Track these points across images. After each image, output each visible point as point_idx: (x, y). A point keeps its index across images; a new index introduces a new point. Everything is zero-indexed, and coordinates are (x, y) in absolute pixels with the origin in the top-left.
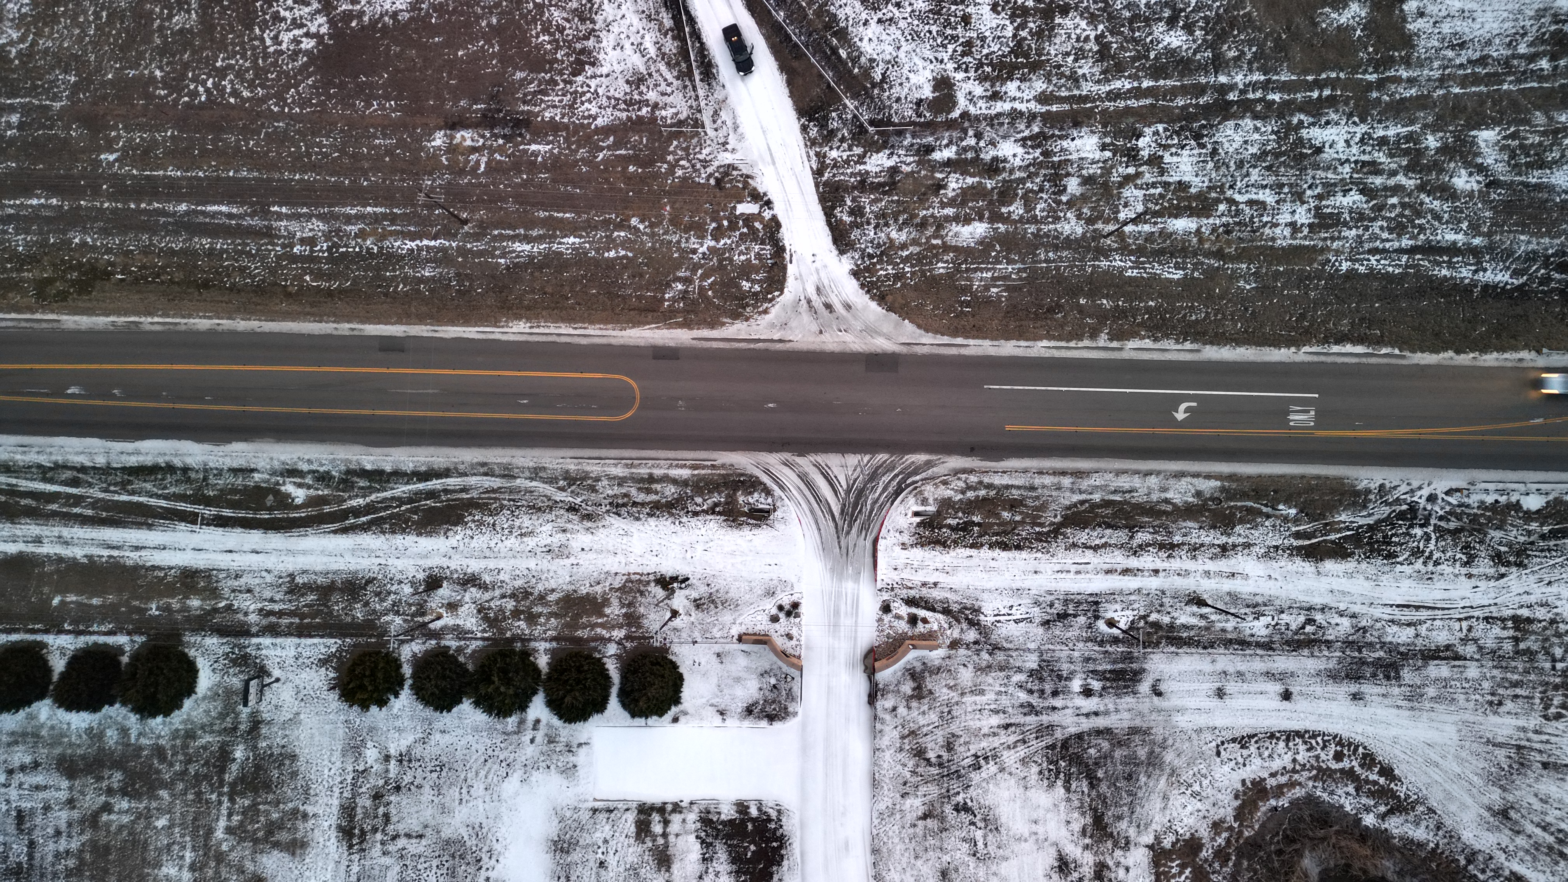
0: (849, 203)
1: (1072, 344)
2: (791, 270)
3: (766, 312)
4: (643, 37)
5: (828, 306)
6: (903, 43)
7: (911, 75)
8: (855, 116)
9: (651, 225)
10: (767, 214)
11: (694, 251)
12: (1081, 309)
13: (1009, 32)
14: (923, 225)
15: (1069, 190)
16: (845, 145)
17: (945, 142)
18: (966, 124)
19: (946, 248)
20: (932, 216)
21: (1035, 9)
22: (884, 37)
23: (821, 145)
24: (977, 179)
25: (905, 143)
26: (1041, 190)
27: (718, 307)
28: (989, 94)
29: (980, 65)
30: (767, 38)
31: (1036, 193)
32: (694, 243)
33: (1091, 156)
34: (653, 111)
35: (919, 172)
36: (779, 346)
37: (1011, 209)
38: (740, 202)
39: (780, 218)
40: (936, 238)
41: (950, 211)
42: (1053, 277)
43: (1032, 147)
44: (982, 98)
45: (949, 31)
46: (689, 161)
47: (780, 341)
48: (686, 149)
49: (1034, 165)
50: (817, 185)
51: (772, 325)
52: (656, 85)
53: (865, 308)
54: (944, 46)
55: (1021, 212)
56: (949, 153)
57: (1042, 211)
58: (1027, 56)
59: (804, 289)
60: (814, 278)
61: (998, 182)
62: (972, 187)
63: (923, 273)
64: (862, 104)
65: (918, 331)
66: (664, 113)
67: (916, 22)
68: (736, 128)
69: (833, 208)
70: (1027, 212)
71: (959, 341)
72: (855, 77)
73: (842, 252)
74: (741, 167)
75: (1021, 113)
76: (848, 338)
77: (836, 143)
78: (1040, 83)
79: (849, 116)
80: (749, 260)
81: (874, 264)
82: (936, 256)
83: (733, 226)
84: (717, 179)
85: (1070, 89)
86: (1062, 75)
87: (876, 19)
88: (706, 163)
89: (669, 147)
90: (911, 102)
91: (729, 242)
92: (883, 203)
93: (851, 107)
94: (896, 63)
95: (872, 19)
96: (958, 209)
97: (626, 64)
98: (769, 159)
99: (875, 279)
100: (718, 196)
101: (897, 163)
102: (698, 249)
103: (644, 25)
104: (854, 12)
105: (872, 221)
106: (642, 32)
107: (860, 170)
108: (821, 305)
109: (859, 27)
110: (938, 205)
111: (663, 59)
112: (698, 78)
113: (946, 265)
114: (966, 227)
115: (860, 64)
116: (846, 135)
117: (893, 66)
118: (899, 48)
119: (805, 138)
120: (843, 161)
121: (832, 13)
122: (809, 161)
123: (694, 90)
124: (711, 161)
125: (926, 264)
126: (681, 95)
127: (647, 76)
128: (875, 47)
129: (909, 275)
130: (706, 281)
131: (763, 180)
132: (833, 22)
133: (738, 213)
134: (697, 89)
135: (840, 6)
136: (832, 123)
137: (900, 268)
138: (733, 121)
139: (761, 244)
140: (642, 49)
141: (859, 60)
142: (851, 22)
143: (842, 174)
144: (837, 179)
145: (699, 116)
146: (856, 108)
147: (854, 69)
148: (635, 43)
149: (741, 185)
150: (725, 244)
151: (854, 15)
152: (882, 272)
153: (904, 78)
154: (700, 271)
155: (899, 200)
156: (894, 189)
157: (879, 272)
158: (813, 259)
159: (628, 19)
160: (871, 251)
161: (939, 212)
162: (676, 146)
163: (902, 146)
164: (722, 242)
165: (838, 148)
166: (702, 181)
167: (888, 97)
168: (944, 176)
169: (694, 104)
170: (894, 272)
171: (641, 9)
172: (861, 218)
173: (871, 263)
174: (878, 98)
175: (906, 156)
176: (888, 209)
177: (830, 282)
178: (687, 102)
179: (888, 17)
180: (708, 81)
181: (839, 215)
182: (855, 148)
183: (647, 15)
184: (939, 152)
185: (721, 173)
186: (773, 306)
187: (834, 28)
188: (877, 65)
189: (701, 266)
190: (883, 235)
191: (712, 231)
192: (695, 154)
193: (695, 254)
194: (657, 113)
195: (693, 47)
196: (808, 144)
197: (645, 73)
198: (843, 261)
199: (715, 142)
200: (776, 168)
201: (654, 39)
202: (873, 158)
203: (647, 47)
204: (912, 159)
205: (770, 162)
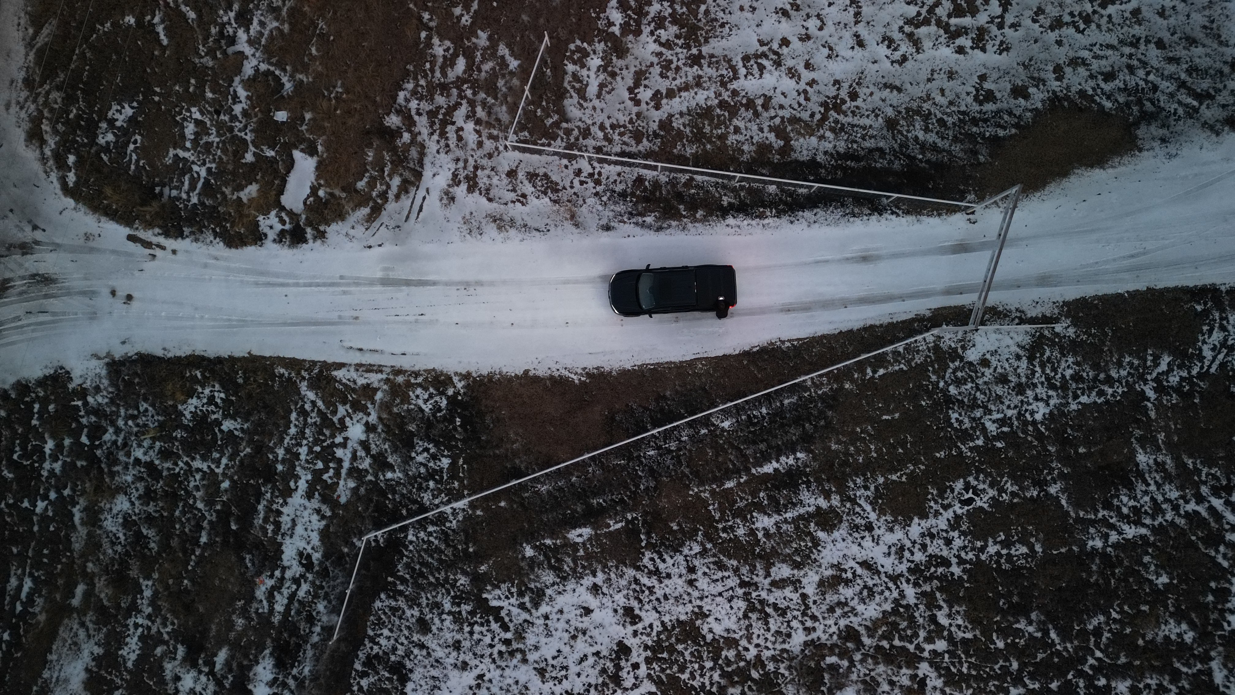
0: (228, 425)
2: (114, 232)
3: (35, 136)
4: (792, 73)
7: (469, 678)
10: (270, 223)
11: (244, 20)
14: (122, 580)
16: (366, 464)
19: (60, 612)
20: (134, 609)
22: (582, 647)
23: (386, 406)
25: (321, 606)
32: (263, 24)
34: (608, 37)
35: (244, 613)
38: (320, 168)
39: (250, 251)
40: (87, 595)
41: (131, 651)
46: (459, 82)
48: (491, 88)
50: (294, 364)
52: (666, 66)
59: (56, 247)
60: (76, 282)
63: (22, 539)
64: (445, 536)
66: (595, 62)
68: (500, 223)
69: (228, 384)
72: (515, 543)
73: (115, 367)
74: (405, 202)
77: (377, 444)
79: (426, 497)
80: (179, 141)
81: (76, 434)
82: (51, 582)
83: (268, 131)
84: (396, 133)
87: (631, 642)
88: (441, 121)
89: (508, 46)
90: (408, 654)
91: (238, 109)
92: (200, 505)
93: (447, 509)
94: (512, 654)
95: (635, 634)
96: (129, 672)
97: (742, 9)
98: (401, 273)
99: (34, 422)
100: (350, 122)
101: (284, 569)
102: (247, 30)
103: (821, 87)
104: (666, 597)
105: (168, 465)
106: (807, 75)
107: (297, 478)
108: (8, 275)
109: (627, 597)
110: (154, 630)
111: (723, 104)
112: (649, 174)
113: (23, 595)
114: (83, 675)
115: (540, 565)
116: (389, 475)
117: (507, 642)
118: (541, 672)
119: (417, 374)
120: (333, 445)
121: (682, 544)
122: (358, 367)
123: (623, 154)
124: (443, 134)
125: (38, 553)
126: (623, 119)
127: (694, 51)
128: (565, 616)
129: (26, 504)
130: (162, 21)
131: (355, 244)
132: (663, 538)
133: (297, 154)
134: (622, 164)
135: (692, 570)
136: (427, 450)
137: (47, 490)
138: (519, 222)
139: (207, 182)
140: (764, 62)
141: (551, 567)
142: (645, 580)
143: (301, 434)
144: (293, 416)
145: (558, 146)
146: (441, 519)
147: (534, 547)
148: (785, 50)
149: (361, 185)
150: (235, 97)
151: (659, 593)
152: (50, 445)
153: (468, 657)
154: (192, 15)
155: (197, 543)
156: (226, 543)
157: (53, 437)
158: (122, 293)
159: (849, 53)
160: (107, 437)
161: (136, 626)
162: (503, 64)
163: (316, 596)
164: (242, 93)
165: (365, 445)
166: (402, 95)
167: (437, 605)
168: (218, 667)
169: (590, 142)
170: (45, 473)
171: (862, 92)
172: (183, 441)
173: (81, 427)
174: (446, 580)
175: (292, 597)
176: (184, 513)
177: (54, 314)
178: (602, 127)
179: (623, 674)
180: (633, 194)
181: (207, 391)
182: (352, 484)
183: (844, 102)
184: (270, 677)
185: (407, 147)
186: (43, 159)
187: (648, 535)
188: (522, 606)
189: (203, 23)
190: (129, 479)
191: (277, 79)
192: (472, 104)
193: (236, 19)
194: (600, 47)
195: (724, 187)
196: (400, 379)
197: (705, 50)
198: (94, 363)
199: (485, 162)
200: (372, 282)
201: (778, 99)
202: (315, 518)
203: (766, 75)
204: (279, 608)
205: (392, 275)
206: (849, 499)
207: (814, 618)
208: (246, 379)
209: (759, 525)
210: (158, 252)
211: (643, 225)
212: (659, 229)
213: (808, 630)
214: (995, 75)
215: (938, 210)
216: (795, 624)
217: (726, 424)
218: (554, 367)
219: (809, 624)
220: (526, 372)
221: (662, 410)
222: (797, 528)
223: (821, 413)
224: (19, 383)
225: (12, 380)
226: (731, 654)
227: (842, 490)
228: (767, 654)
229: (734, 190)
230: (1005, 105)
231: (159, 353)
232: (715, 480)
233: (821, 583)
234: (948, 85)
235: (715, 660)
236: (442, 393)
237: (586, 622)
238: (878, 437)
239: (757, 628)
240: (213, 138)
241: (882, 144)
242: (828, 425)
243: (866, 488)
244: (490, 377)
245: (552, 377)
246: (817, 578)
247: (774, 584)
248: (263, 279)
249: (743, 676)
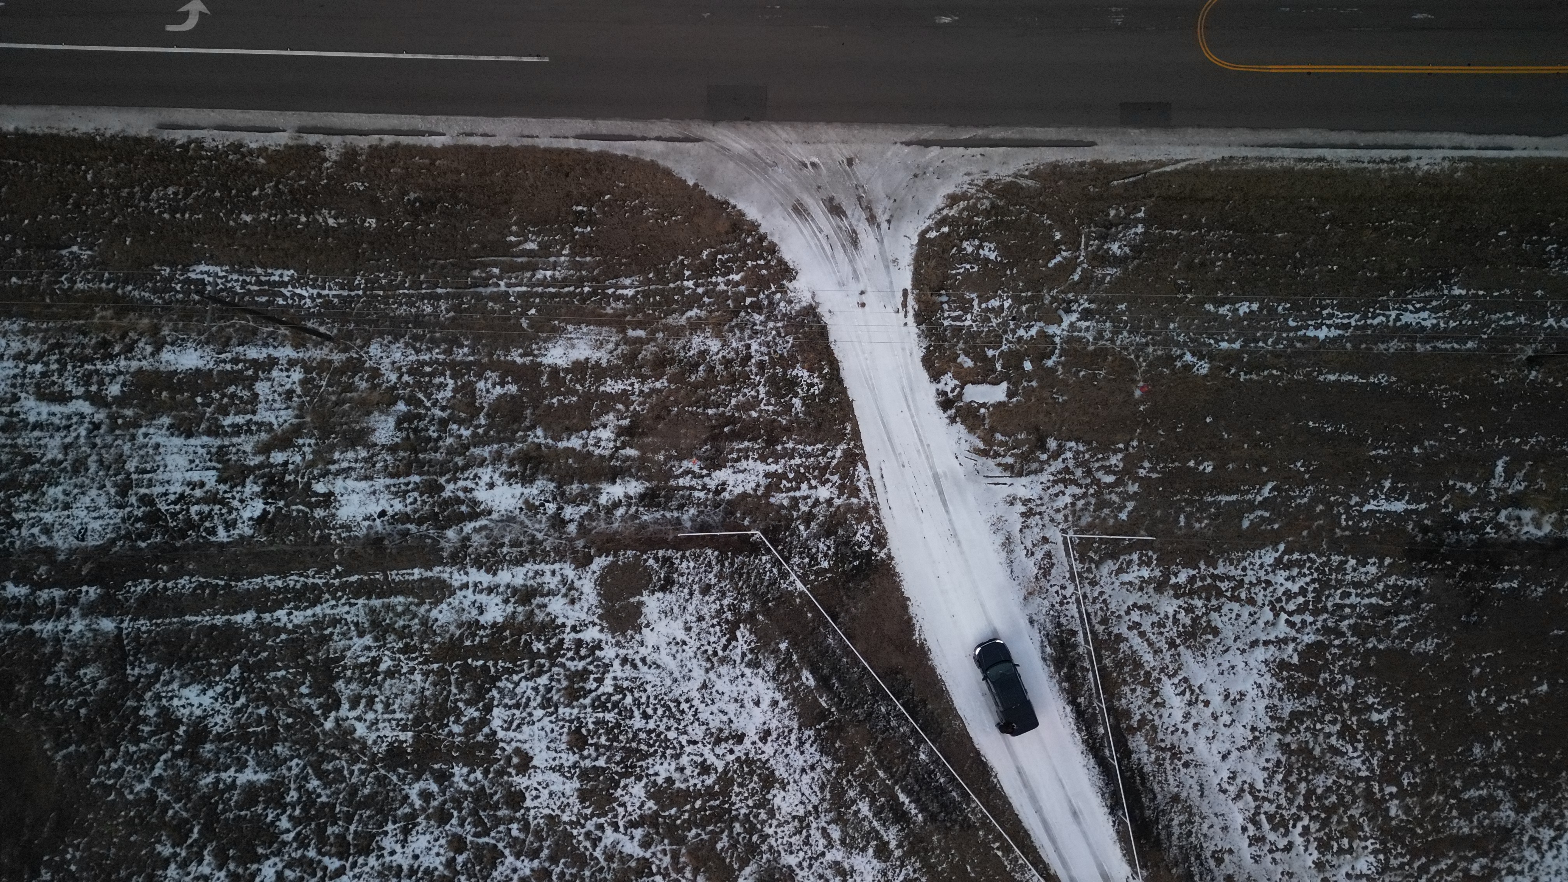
0: (797, 402)
1: (389, 140)
2: (905, 278)
3: (953, 199)
4: (1187, 716)
5: (836, 210)
6: (695, 694)
7: (681, 635)
8: (787, 560)
9: (1169, 360)
10: (949, 382)
11: (1086, 315)
12: (375, 208)
13: (498, 716)
14: (660, 364)
15: (391, 422)
16: (804, 508)
17: (621, 511)
18: (580, 544)
19: (619, 323)
20: (643, 379)
21: (450, 760)
22: (732, 708)
23: (849, 508)
24: (561, 445)
25: (693, 511)
26: (443, 424)
27: (1044, 208)
28: (538, 600)
29: (553, 654)
30: (950, 710)
31: (453, 419)
32: (1088, 330)
33: (351, 483)
34: (1166, 576)
35: (668, 458)
36: (929, 133)
37: (498, 390)
38: (1000, 404)
39: (925, 375)
40: (638, 340)
41: (612, 386)
42: (424, 269)
43: (458, 501)
44: (551, 593)
45: (610, 717)
46: (1096, 482)
47: (926, 144)
48: (1102, 504)
49: (457, 469)
50: (856, 434)
51: (941, 173)
52: (1161, 624)
53: (767, 208)
54: (619, 689)
55: (481, 385)
56: (614, 491)
57: (442, 386)
58: (466, 670)
59: (880, 241)
60: (862, 263)
61: (524, 439)
62: (571, 431)
63: (661, 278)
64: (773, 582)
65: (669, 164)
66: (1145, 573)
67: (672, 735)
68: (1008, 543)
69: (826, 393)
70: (471, 384)
71: (594, 146)
72: (786, 633)
73: (811, 311)
74: (998, 471)
75: (478, 564)
76: (800, 152)
77: (821, 512)
78: (443, 619)
79: (796, 560)
80: (983, 299)
81: (750, 293)
82: (637, 309)
83: (1013, 360)
84: (1044, 448)
85: (388, 608)
86: (401, 635)
87: (747, 742)
88: (1065, 478)
89: (1135, 508)
90: (682, 586)
91: (1021, 332)
92: (734, 401)
93: (793, 577)
94: (708, 659)
95: (754, 743)
96: (597, 390)
97: (1219, 665)
98: (946, 485)
99: (750, 263)
100: (1041, 416)
101: (709, 475)
102: (1079, 320)
103: (1184, 740)
104: (787, 756)
105: (754, 370)
106: (1189, 727)
107: (776, 462)
108: (849, 213)
109: (777, 728)
110: (633, 398)
111: (1148, 674)
112: (1080, 638)
113: (620, 292)
114: (582, 358)
115: (777, 657)
116: (802, 527)
117: (715, 653)
118: (704, 686)
119: (879, 522)
120: (809, 480)
121: (827, 755)
122: (871, 479)
123: (1088, 615)
124: (1055, 482)
125: (655, 293)
126: (1113, 606)
127: (1178, 641)
128: (748, 689)
129: (687, 273)
130: (1065, 258)
131: (955, 447)
132: (827, 739)
133: (1004, 385)
134: (1081, 617)
135: (813, 768)
136: (829, 548)
137: (703, 285)
138: (1012, 557)
139: (961, 329)
140: (1188, 693)
141: (778, 666)
142: (793, 737)
143: (809, 456)
144: (820, 446)
145: (1077, 567)
146: (784, 575)
147: (787, 649)
148: (1201, 705)
149: (999, 436)
150: (1028, 328)
151: (788, 750)
152: (736, 277)
153: (695, 630)
154: (1076, 277)
155: (706, 408)
156: (714, 427)
157: (742, 278)
158: (864, 298)
159: (1215, 752)
160: (756, 316)
161: (632, 385)
162: (1121, 509)
163: (698, 505)
164: (1033, 332)
165: (817, 503)
166: (1073, 444)
167: (724, 595)
168: (623, 452)
169: (1088, 589)
170: (714, 279)
171: (1191, 770)
172: (775, 375)
173: (756, 295)
174: (744, 594)
175: (692, 488)
176: (724, 391)
177: (833, 256)
178: (1101, 593)
179: (723, 745)
180: (1062, 632)
181: (816, 380)
182: (786, 503)
183: (1180, 759)
184: (631, 493)
185: (1037, 460)
186: (939, 211)
187: (826, 727)
188: (744, 655)
189: (1073, 287)
190: (734, 345)
191: (1052, 353)
192: (1085, 495)
193: (1085, 309)
194: (1157, 573)
195: (1091, 695)
196: (872, 512)
197: (1181, 648)
198: (809, 296)
199: (1047, 518)
200: (932, 468)
201: (1165, 713)
202: (753, 485)
203: (1179, 698)
204: (681, 482)
205: (942, 480)
206: (902, 862)
207: (810, 866)
208: (834, 405)
209: (861, 805)
210: (902, 314)
211: (1043, 647)
212: (1044, 659)
213: (800, 865)
214: (1235, 859)
215: (1127, 853)
216: (801, 854)
217: (922, 756)
218: (919, 618)
219: (805, 864)
220: (908, 599)
221: (916, 706)
222: (869, 833)
223: (955, 821)
224: (775, 245)
225: (776, 240)
226: (763, 816)
227: (907, 855)
228: (772, 841)
229: (1091, 703)
230: (1217, 874)
231: (831, 338)
232: (881, 762)
233: (837, 863)
234: (1217, 828)
235: (756, 806)
236: (872, 544)
237: (749, 705)
238: (953, 867)
239: (789, 829)
240: (994, 322)
241: (1159, 797)
242: (948, 829)
243: (914, 872)
244: (896, 574)
245: (911, 618)
246: (839, 859)
247: (824, 830)
248: (908, 391)
249: (751, 830)
